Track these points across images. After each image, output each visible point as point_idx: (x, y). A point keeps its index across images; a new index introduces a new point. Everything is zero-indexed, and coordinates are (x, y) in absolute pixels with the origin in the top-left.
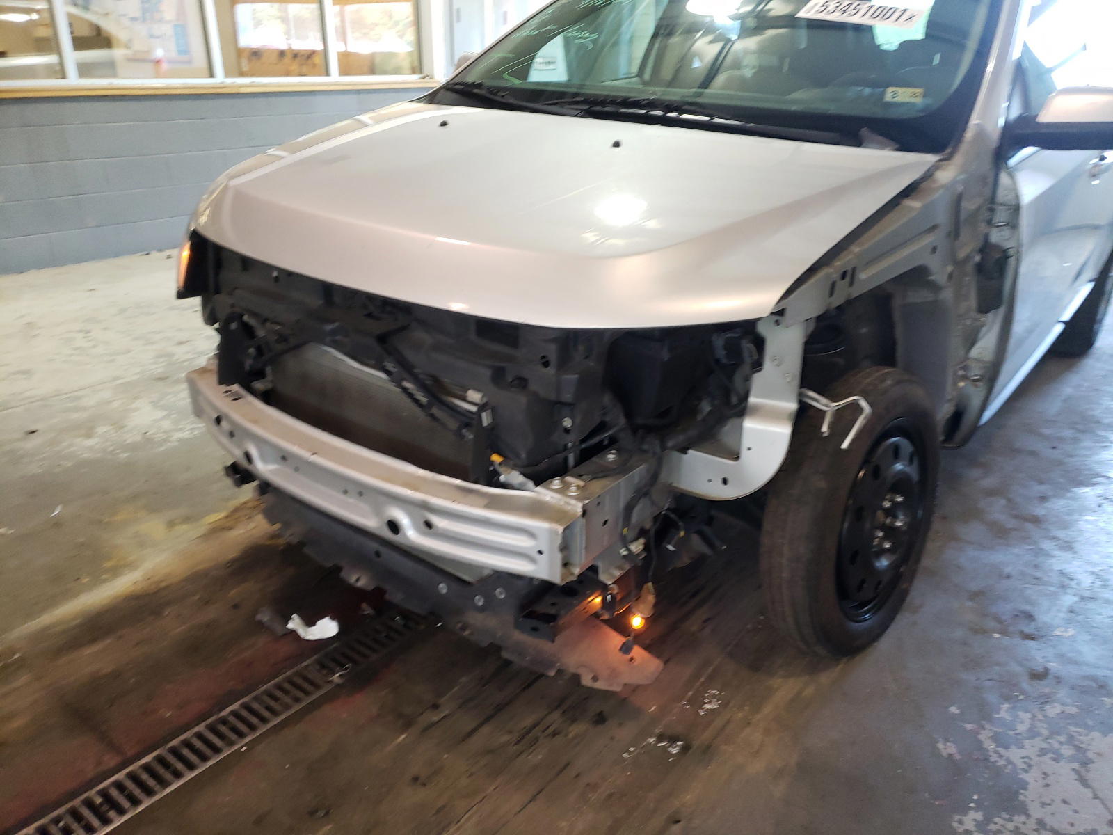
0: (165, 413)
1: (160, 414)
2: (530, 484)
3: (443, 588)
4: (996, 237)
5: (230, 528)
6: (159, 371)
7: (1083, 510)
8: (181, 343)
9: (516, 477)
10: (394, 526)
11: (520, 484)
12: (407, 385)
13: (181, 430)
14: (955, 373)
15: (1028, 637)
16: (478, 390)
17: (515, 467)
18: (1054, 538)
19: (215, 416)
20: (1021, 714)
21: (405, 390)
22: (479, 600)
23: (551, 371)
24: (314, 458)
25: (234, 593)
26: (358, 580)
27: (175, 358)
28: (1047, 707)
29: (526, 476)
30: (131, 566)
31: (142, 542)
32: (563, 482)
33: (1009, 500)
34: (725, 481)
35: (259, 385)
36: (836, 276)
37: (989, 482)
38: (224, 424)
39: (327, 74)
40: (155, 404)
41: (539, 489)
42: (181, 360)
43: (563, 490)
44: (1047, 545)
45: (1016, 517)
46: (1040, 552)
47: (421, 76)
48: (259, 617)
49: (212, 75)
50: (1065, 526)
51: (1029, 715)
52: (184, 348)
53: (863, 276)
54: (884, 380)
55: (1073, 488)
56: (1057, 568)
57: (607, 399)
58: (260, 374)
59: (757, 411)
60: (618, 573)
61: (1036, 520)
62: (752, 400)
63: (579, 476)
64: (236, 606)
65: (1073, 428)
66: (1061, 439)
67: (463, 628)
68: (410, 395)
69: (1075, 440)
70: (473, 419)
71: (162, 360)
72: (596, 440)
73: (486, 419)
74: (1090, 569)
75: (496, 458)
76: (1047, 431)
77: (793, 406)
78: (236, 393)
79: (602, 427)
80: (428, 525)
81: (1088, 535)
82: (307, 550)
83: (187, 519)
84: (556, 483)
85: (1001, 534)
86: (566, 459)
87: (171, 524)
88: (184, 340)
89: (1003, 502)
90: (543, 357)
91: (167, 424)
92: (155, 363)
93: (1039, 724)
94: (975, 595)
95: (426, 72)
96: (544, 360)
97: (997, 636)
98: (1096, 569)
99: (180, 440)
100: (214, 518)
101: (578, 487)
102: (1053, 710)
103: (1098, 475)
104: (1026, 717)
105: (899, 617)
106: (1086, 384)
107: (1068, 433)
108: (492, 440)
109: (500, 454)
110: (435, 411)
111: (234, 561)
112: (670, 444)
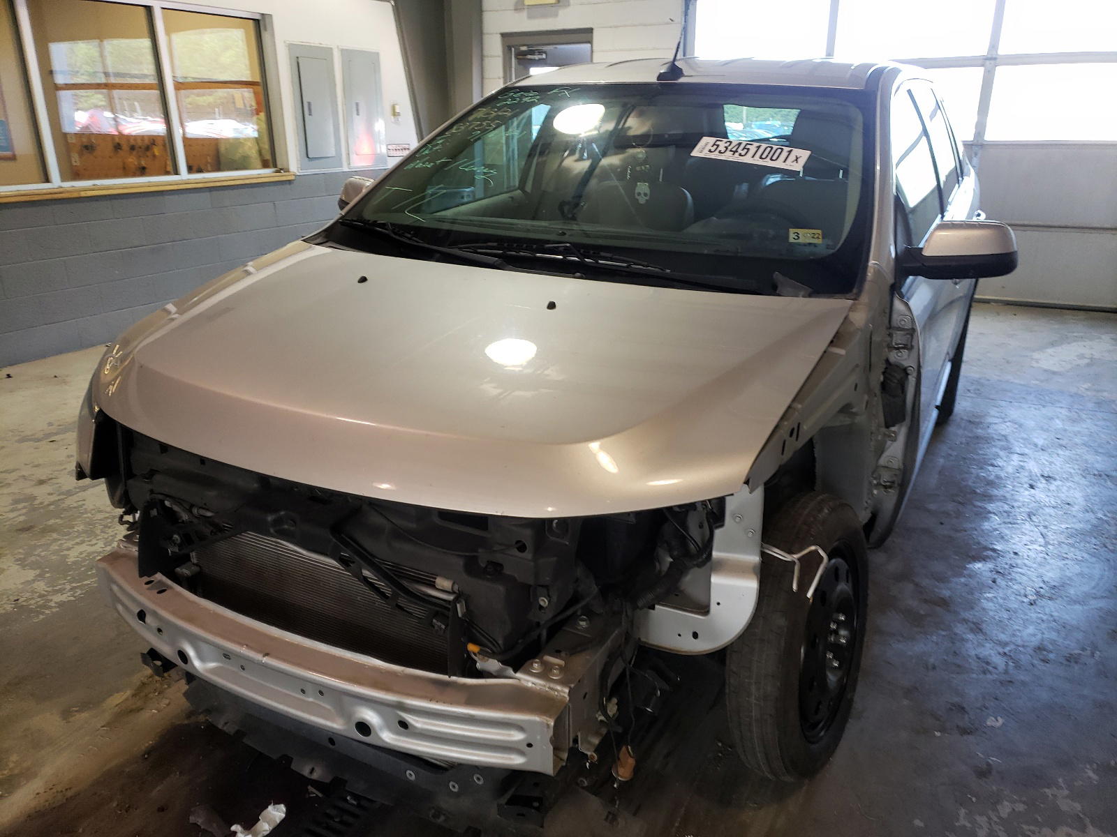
0: (38, 572)
1: (31, 574)
2: (510, 671)
3: (411, 775)
4: (894, 357)
5: (139, 710)
6: (22, 518)
7: (982, 587)
8: (41, 482)
9: (493, 665)
10: (364, 728)
11: (497, 671)
12: (366, 573)
13: (61, 591)
14: (870, 483)
15: (964, 731)
16: (447, 578)
17: (493, 655)
18: (965, 621)
19: (137, 611)
20: (978, 818)
21: (365, 580)
22: (454, 787)
23: (528, 555)
24: (265, 660)
25: (157, 792)
26: (312, 771)
27: (37, 502)
28: (999, 807)
29: (504, 663)
30: (28, 774)
31: (37, 742)
32: (544, 664)
33: (917, 585)
34: (695, 635)
35: (184, 571)
36: (786, 436)
37: (894, 566)
38: (148, 619)
39: (176, 172)
40: (23, 563)
41: (518, 675)
42: (45, 503)
43: (544, 675)
44: (960, 629)
45: (926, 601)
46: (954, 638)
47: (274, 170)
48: (192, 819)
49: (47, 180)
50: (971, 605)
51: (985, 819)
52: (46, 489)
53: (805, 427)
54: (820, 511)
55: (970, 563)
56: (973, 653)
57: (579, 572)
58: (185, 559)
59: (721, 566)
60: (596, 741)
61: (944, 603)
62: (715, 554)
63: (557, 653)
64: (161, 809)
65: (954, 501)
66: (947, 514)
67: (436, 816)
68: (372, 586)
69: (959, 514)
70: (448, 609)
71: (20, 506)
72: (569, 612)
73: (460, 609)
74: (1001, 650)
75: (472, 648)
76: (933, 507)
77: (755, 559)
78: (160, 582)
79: (575, 600)
80: (404, 725)
81: (991, 613)
82: (246, 741)
83: (85, 705)
84: (536, 667)
85: (917, 621)
86: (539, 636)
87: (66, 714)
88: (44, 478)
89: (911, 587)
90: (518, 542)
91: (41, 586)
92: (12, 511)
93: (996, 828)
94: (910, 692)
95: (280, 166)
96: (519, 545)
97: (938, 734)
98: (1007, 649)
99: (61, 605)
100: (117, 699)
101: (561, 668)
102: (1005, 809)
103: (986, 548)
104: (982, 820)
105: (848, 725)
106: (955, 453)
107: (950, 507)
108: (468, 629)
109: (476, 642)
110: (402, 601)
111: (149, 752)
112: (640, 604)
